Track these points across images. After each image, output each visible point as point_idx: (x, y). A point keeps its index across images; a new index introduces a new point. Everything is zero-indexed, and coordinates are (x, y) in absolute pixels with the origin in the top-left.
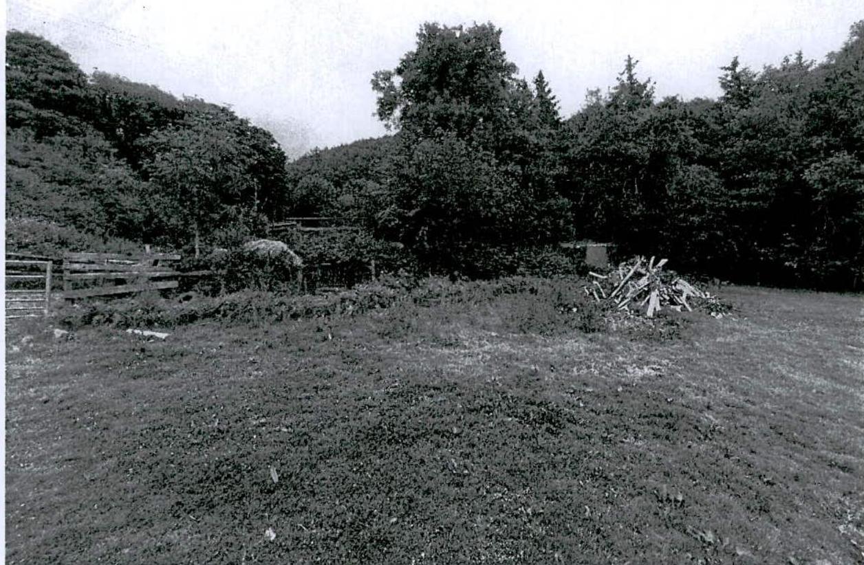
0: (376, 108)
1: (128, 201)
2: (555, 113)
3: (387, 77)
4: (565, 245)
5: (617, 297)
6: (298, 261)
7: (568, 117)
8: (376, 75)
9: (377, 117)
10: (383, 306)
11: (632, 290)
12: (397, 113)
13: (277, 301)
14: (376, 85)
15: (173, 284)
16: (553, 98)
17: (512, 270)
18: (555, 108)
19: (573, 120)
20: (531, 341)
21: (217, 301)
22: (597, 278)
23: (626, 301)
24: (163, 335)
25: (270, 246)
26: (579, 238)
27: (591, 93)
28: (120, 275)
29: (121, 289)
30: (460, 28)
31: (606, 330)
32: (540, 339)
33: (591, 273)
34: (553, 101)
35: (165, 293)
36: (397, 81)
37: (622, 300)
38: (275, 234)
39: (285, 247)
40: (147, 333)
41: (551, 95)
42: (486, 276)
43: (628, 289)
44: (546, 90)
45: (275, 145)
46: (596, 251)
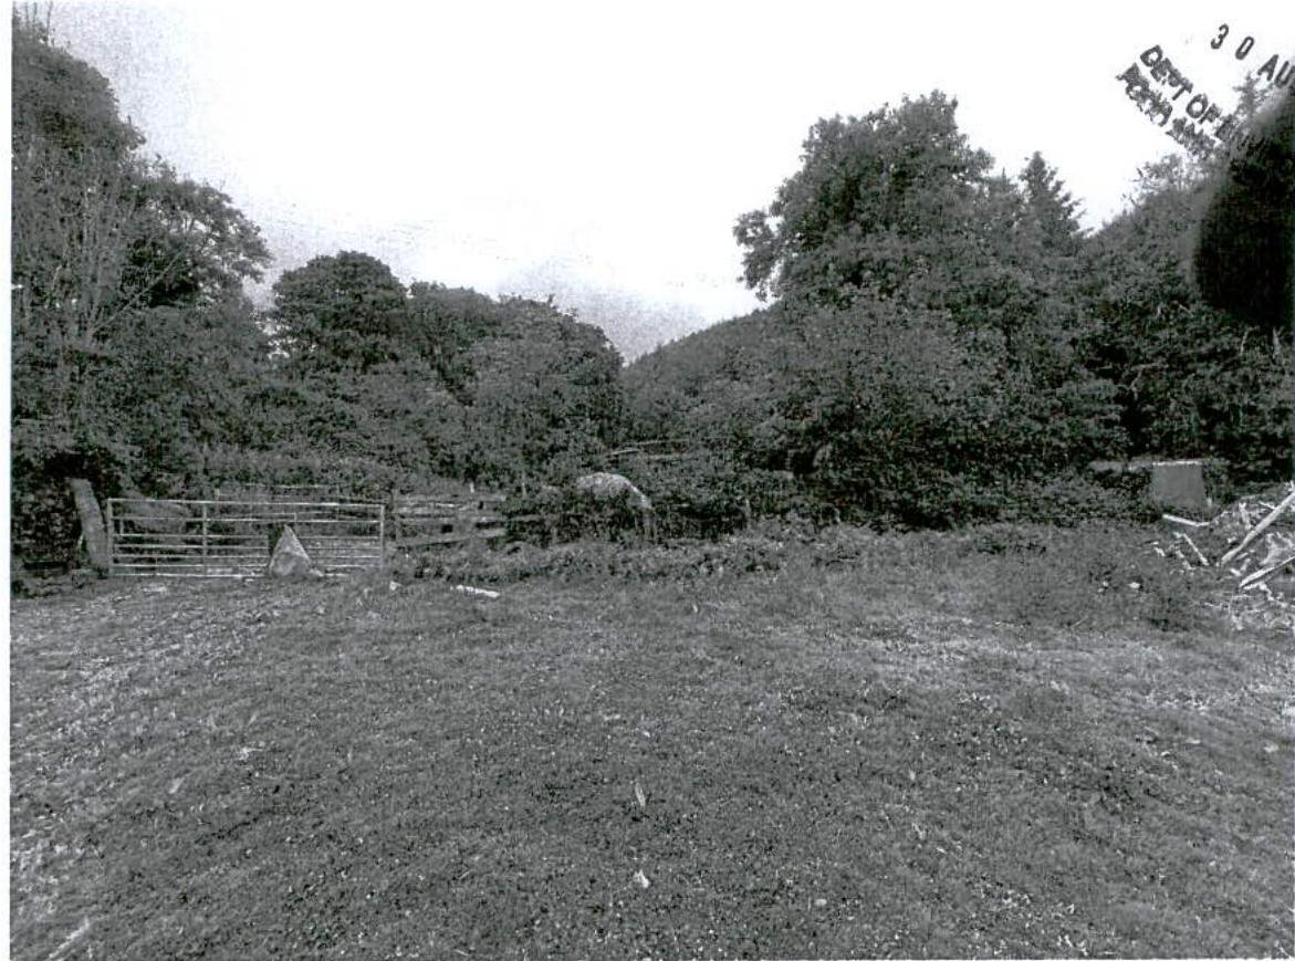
0: (741, 270)
1: (450, 432)
2: (1073, 225)
3: (759, 218)
4: (1100, 466)
5: (1237, 563)
6: (645, 502)
7: (1098, 227)
8: (744, 221)
9: (745, 282)
10: (768, 566)
11: (1274, 550)
12: (776, 272)
13: (620, 557)
14: (741, 234)
15: (499, 532)
16: (1066, 198)
17: (988, 513)
18: (1073, 216)
19: (1112, 230)
20: (1045, 640)
21: (548, 555)
22: (1181, 527)
23: (1260, 573)
24: (493, 594)
25: (610, 482)
26: (1133, 452)
27: (1157, 171)
28: (446, 521)
29: (448, 537)
30: (881, 115)
31: (1218, 629)
32: (1062, 637)
33: (1166, 516)
34: (1065, 205)
35: (492, 542)
36: (774, 223)
37: (1251, 570)
38: (615, 464)
39: (628, 483)
40: (478, 591)
41: (1061, 194)
42: (940, 523)
43: (1264, 550)
44: (1052, 185)
45: (608, 345)
46: (1173, 476)
